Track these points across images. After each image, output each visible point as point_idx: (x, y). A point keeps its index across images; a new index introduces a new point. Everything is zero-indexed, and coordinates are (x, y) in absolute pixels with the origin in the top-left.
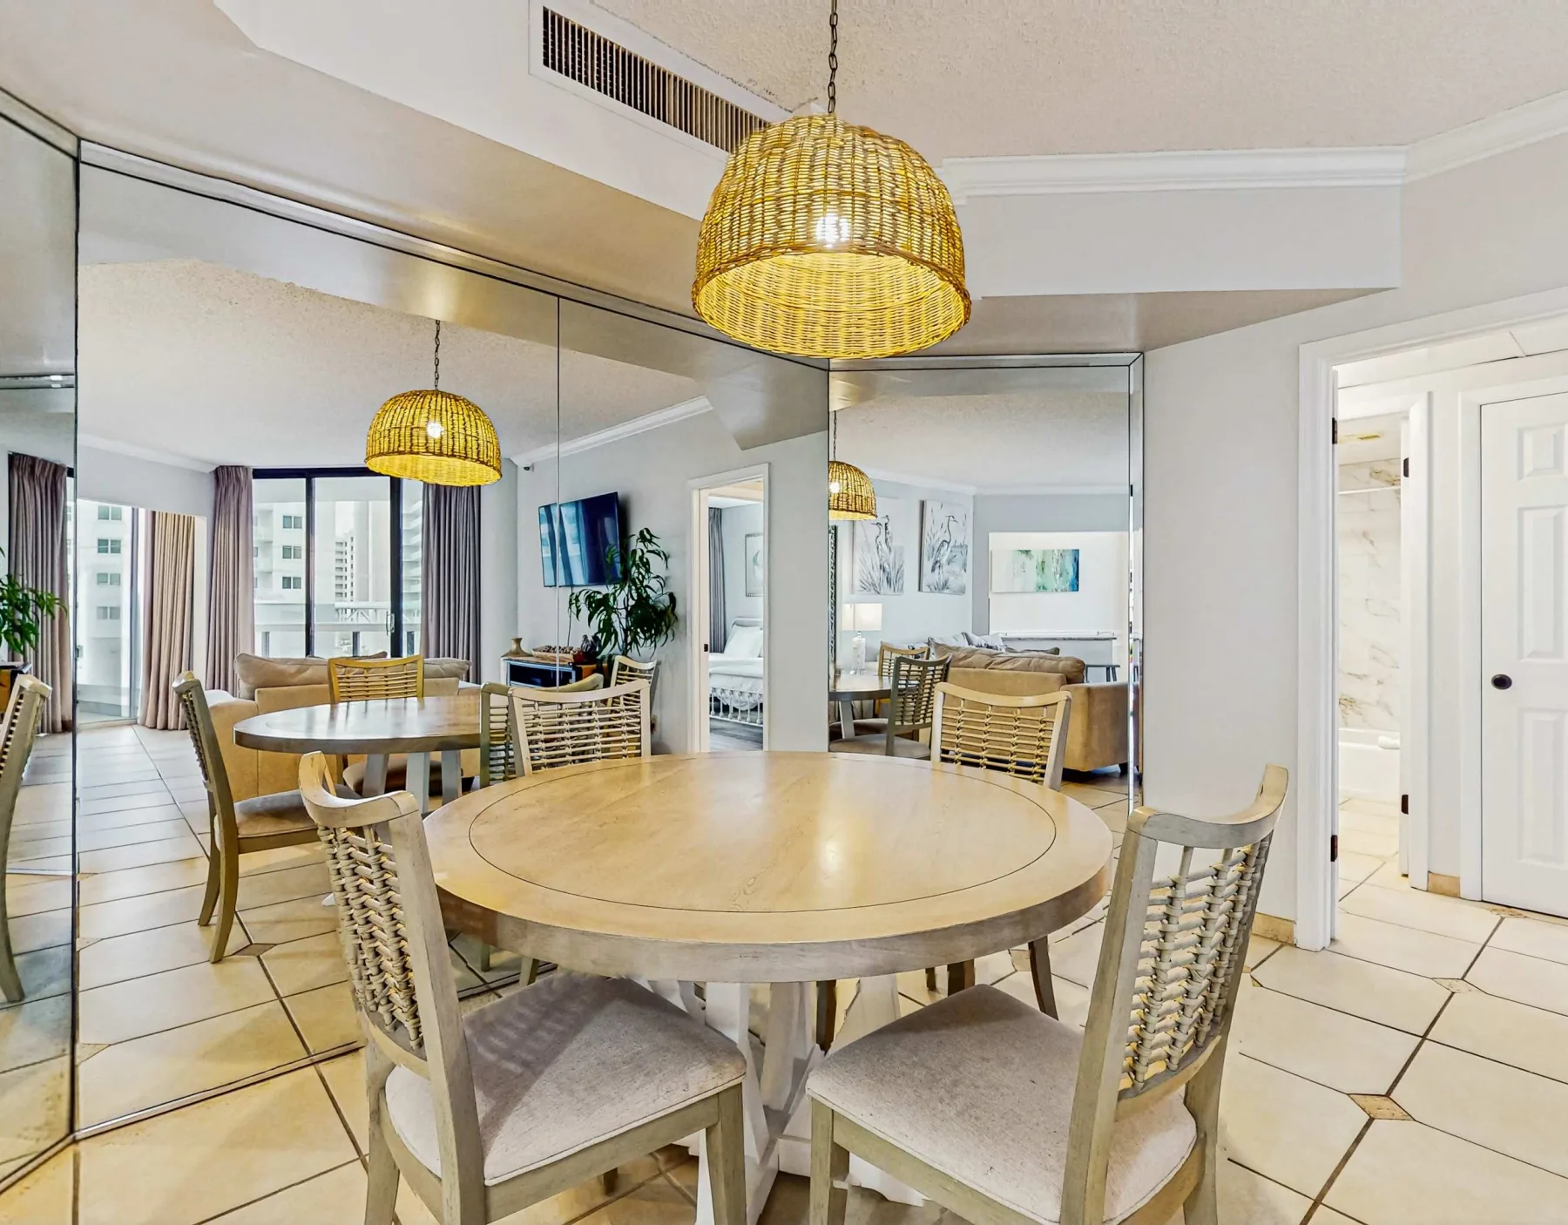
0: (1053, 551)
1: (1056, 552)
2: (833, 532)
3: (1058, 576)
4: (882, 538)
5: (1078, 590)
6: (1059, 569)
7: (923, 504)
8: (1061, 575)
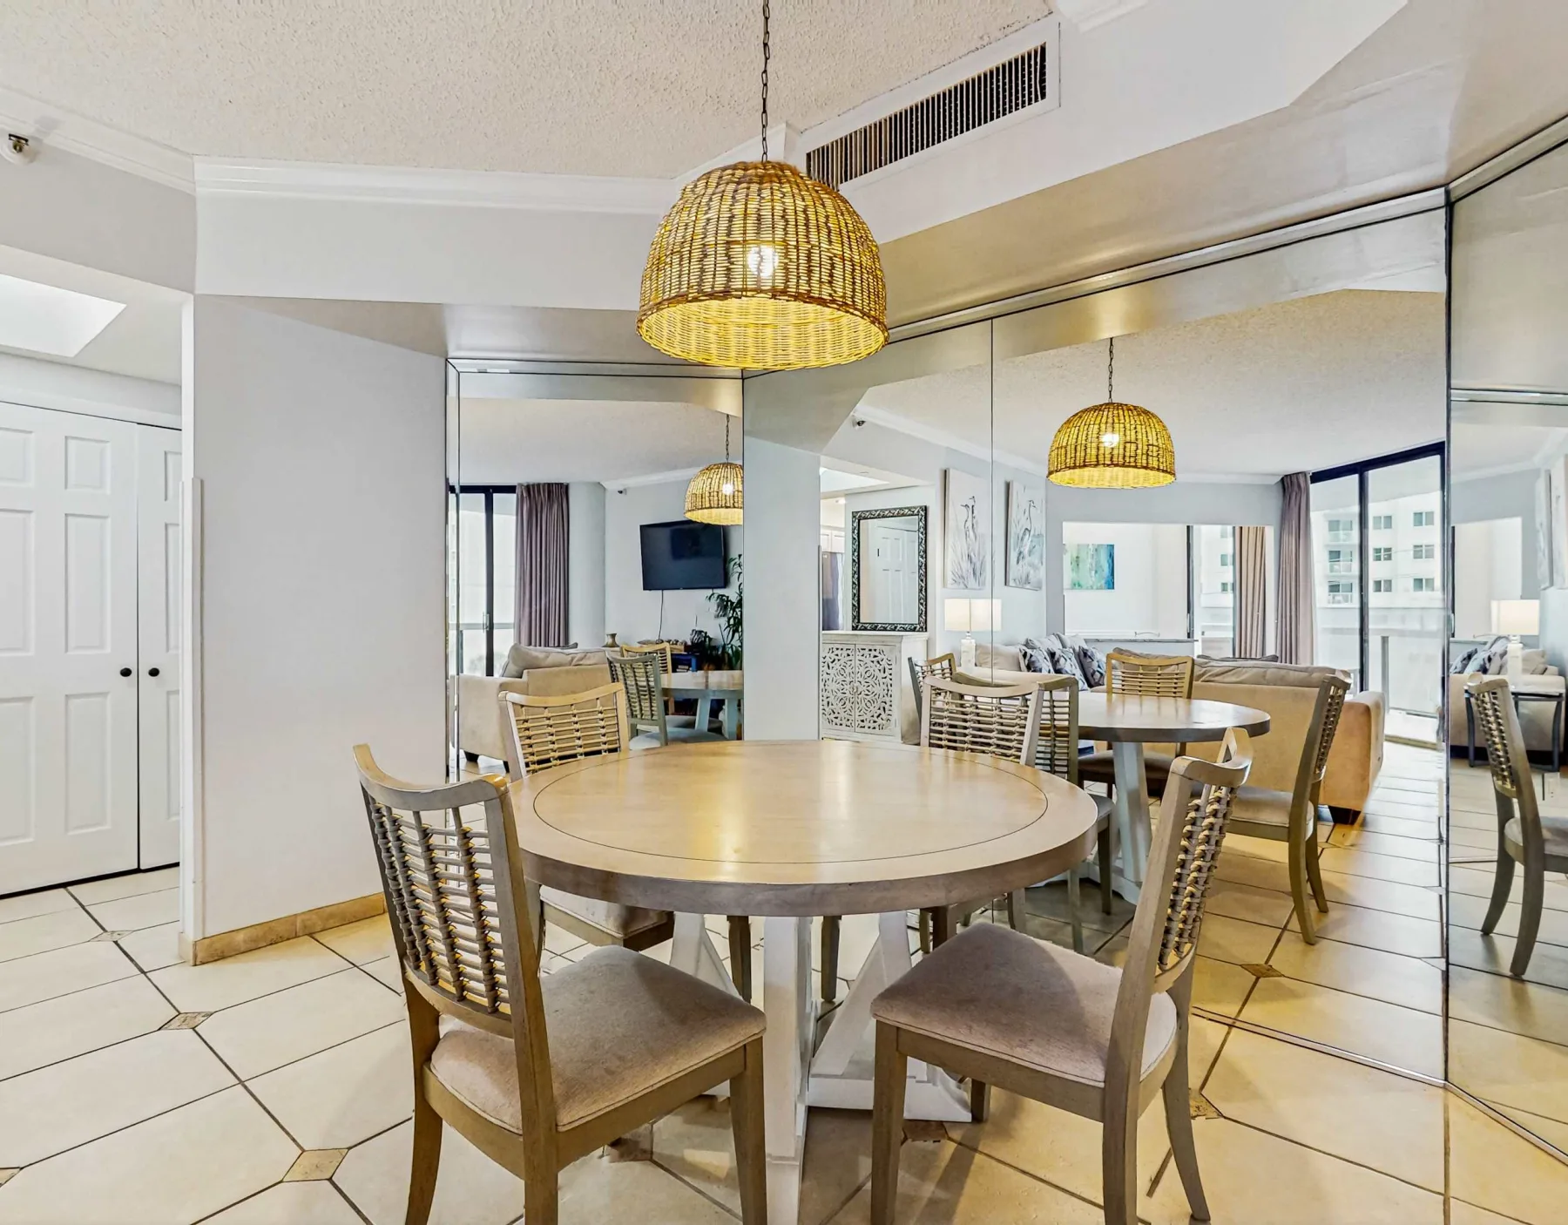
0: (1088, 545)
1: (1091, 547)
2: (923, 513)
3: (1093, 572)
4: (969, 524)
5: (1113, 588)
6: (1094, 565)
7: (1008, 486)
8: (1096, 572)
